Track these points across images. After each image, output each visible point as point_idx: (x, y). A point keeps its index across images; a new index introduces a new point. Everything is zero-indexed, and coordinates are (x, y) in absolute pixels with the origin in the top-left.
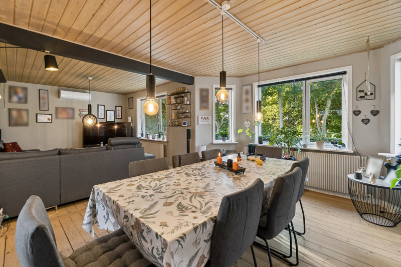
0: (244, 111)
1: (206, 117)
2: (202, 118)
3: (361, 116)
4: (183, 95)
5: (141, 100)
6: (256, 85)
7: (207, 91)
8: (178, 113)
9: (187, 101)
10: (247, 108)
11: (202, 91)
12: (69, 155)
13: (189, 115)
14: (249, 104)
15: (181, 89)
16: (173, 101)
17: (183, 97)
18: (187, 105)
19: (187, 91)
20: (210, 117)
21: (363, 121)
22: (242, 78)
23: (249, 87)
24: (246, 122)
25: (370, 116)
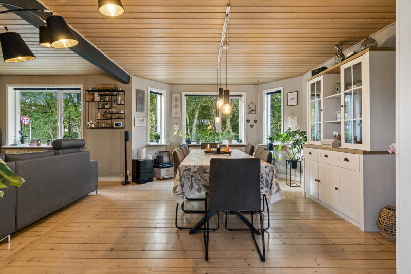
0: (173, 115)
1: (142, 119)
2: (138, 120)
3: (250, 123)
4: (115, 93)
5: (15, 89)
6: (184, 93)
7: (143, 92)
8: (106, 113)
9: (122, 100)
10: (176, 113)
11: (137, 91)
12: (25, 161)
13: (122, 116)
14: (179, 110)
15: (112, 86)
16: (97, 98)
17: (116, 95)
18: (121, 104)
19: (121, 89)
20: (145, 119)
21: (251, 126)
22: (172, 86)
23: (178, 95)
24: (175, 126)
25: (253, 123)
